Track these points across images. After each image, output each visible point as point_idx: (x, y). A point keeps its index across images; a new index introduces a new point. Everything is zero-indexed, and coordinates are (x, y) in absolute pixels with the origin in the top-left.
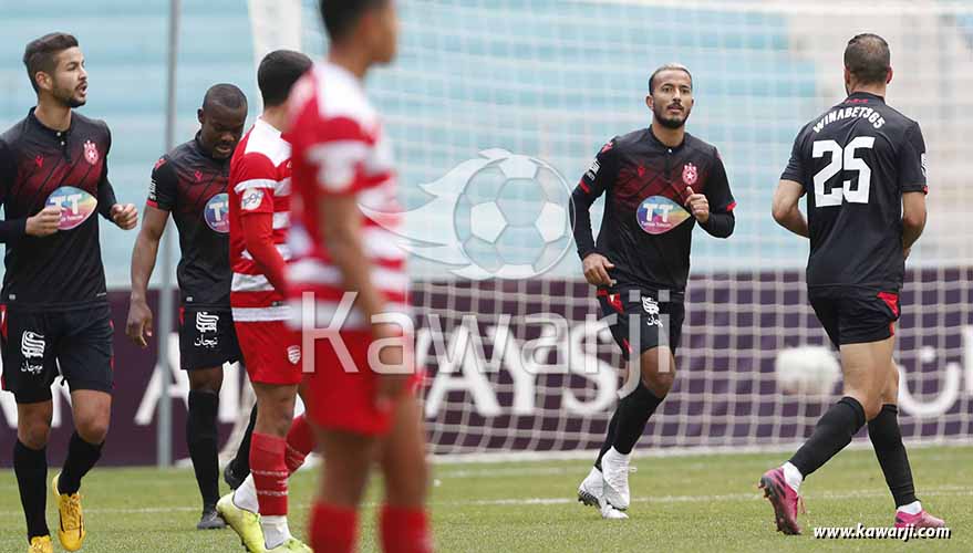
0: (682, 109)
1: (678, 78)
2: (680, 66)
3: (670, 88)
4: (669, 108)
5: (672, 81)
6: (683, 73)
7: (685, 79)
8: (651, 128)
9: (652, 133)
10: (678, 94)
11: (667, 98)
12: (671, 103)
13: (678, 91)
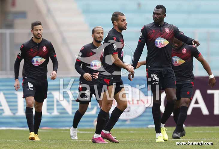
0: (102, 38)
1: (101, 30)
2: (101, 27)
3: (99, 33)
4: (99, 38)
5: (99, 31)
6: (102, 29)
7: (102, 31)
8: (92, 43)
9: (93, 44)
10: (101, 35)
11: (98, 35)
12: (99, 37)
13: (101, 34)
